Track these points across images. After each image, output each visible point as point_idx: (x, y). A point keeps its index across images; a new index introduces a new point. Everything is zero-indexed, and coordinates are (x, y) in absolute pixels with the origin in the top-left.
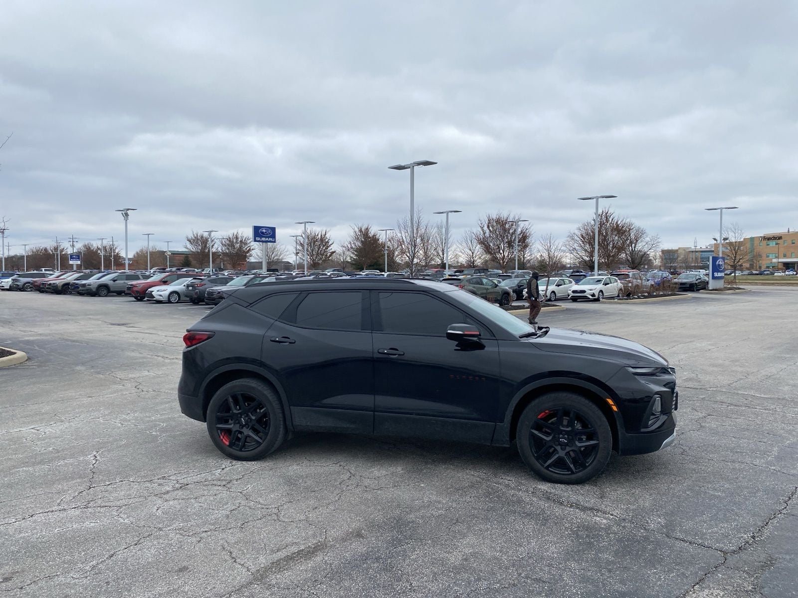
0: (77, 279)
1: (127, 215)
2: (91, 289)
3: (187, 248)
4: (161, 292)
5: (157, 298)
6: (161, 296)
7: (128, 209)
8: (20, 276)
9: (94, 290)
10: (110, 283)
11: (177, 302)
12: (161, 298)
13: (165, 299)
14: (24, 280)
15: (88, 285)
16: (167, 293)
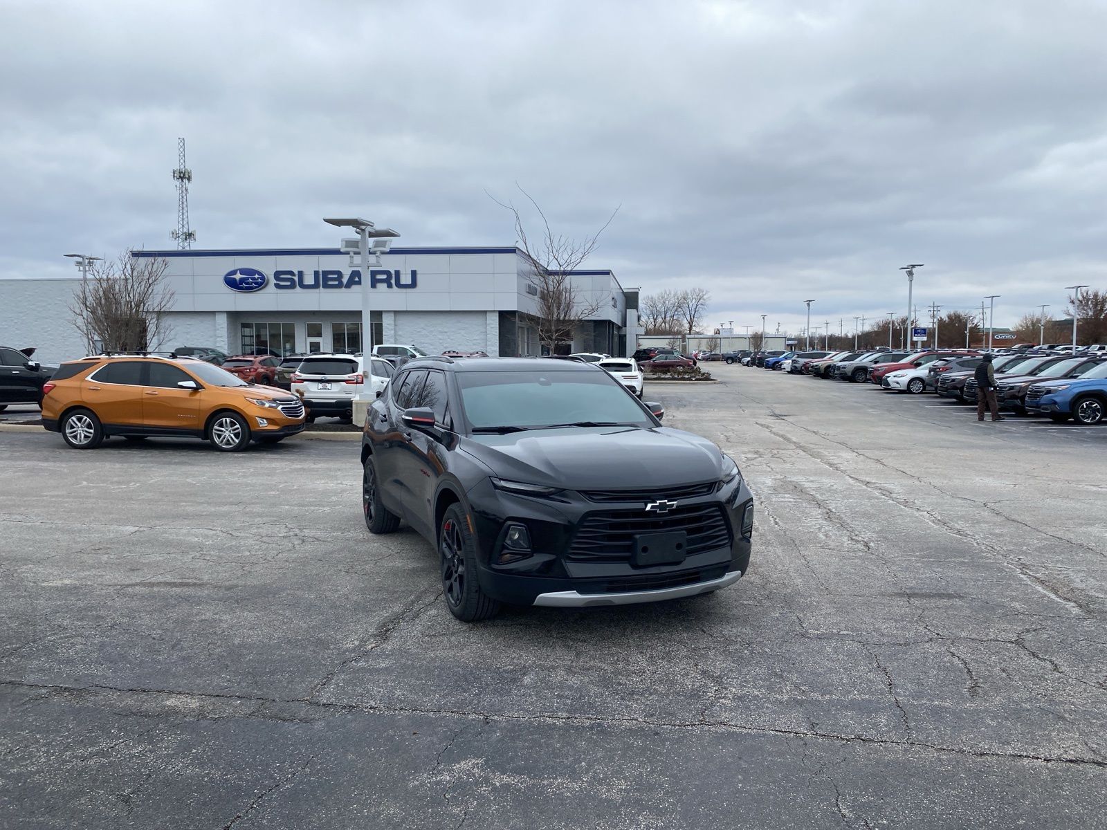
0: (843, 360)
1: (910, 274)
2: (846, 373)
3: (1069, 315)
4: (900, 378)
5: (893, 385)
6: (898, 383)
7: (913, 266)
8: (799, 356)
9: (849, 374)
10: (868, 365)
11: (921, 393)
12: (898, 386)
13: (903, 388)
14: (802, 361)
15: (843, 368)
16: (906, 380)
